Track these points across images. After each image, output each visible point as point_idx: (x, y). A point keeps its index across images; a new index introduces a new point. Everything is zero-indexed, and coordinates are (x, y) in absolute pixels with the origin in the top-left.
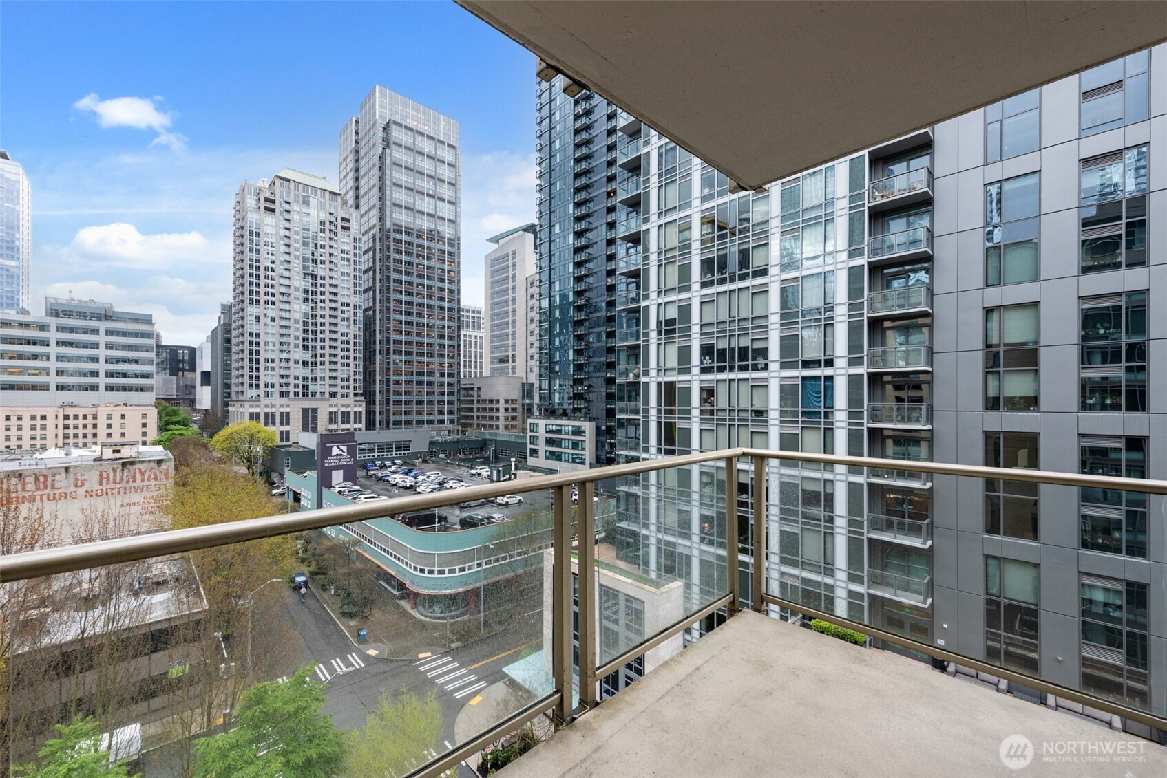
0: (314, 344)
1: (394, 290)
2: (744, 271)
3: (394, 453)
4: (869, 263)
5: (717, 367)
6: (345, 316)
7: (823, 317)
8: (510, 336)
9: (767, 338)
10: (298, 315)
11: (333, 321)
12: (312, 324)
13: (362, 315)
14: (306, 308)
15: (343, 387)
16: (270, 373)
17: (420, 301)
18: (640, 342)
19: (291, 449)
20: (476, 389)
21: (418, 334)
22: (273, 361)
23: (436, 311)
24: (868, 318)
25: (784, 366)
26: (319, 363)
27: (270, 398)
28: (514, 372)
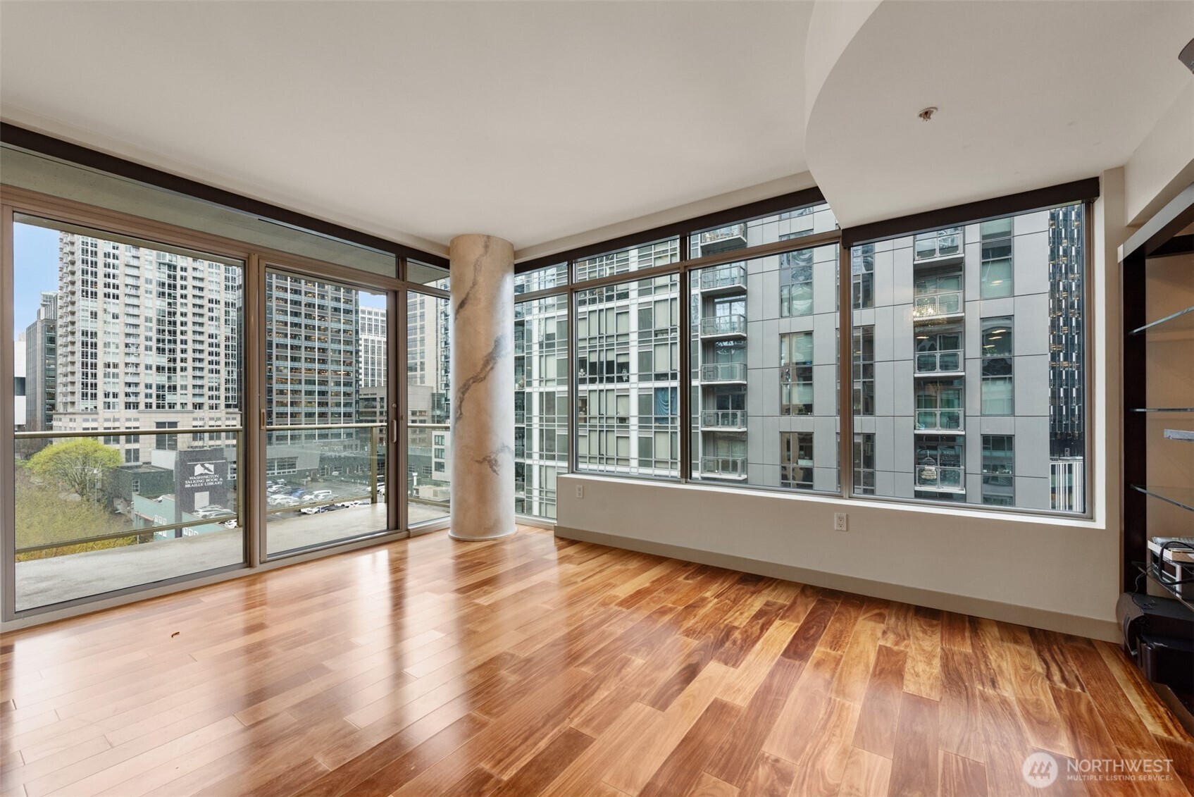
0: (172, 346)
1: (277, 287)
2: (610, 293)
3: (276, 472)
4: (702, 293)
5: (590, 378)
6: (214, 314)
7: (669, 337)
8: (418, 343)
9: (628, 354)
10: (150, 311)
11: (198, 319)
12: (170, 323)
13: (235, 314)
14: (162, 304)
15: (211, 398)
16: (111, 380)
17: (310, 300)
18: (525, 354)
19: (140, 470)
20: (378, 400)
21: (308, 338)
22: (116, 366)
23: (330, 313)
24: (702, 339)
25: (642, 378)
26: (178, 369)
27: (111, 410)
28: (422, 382)
